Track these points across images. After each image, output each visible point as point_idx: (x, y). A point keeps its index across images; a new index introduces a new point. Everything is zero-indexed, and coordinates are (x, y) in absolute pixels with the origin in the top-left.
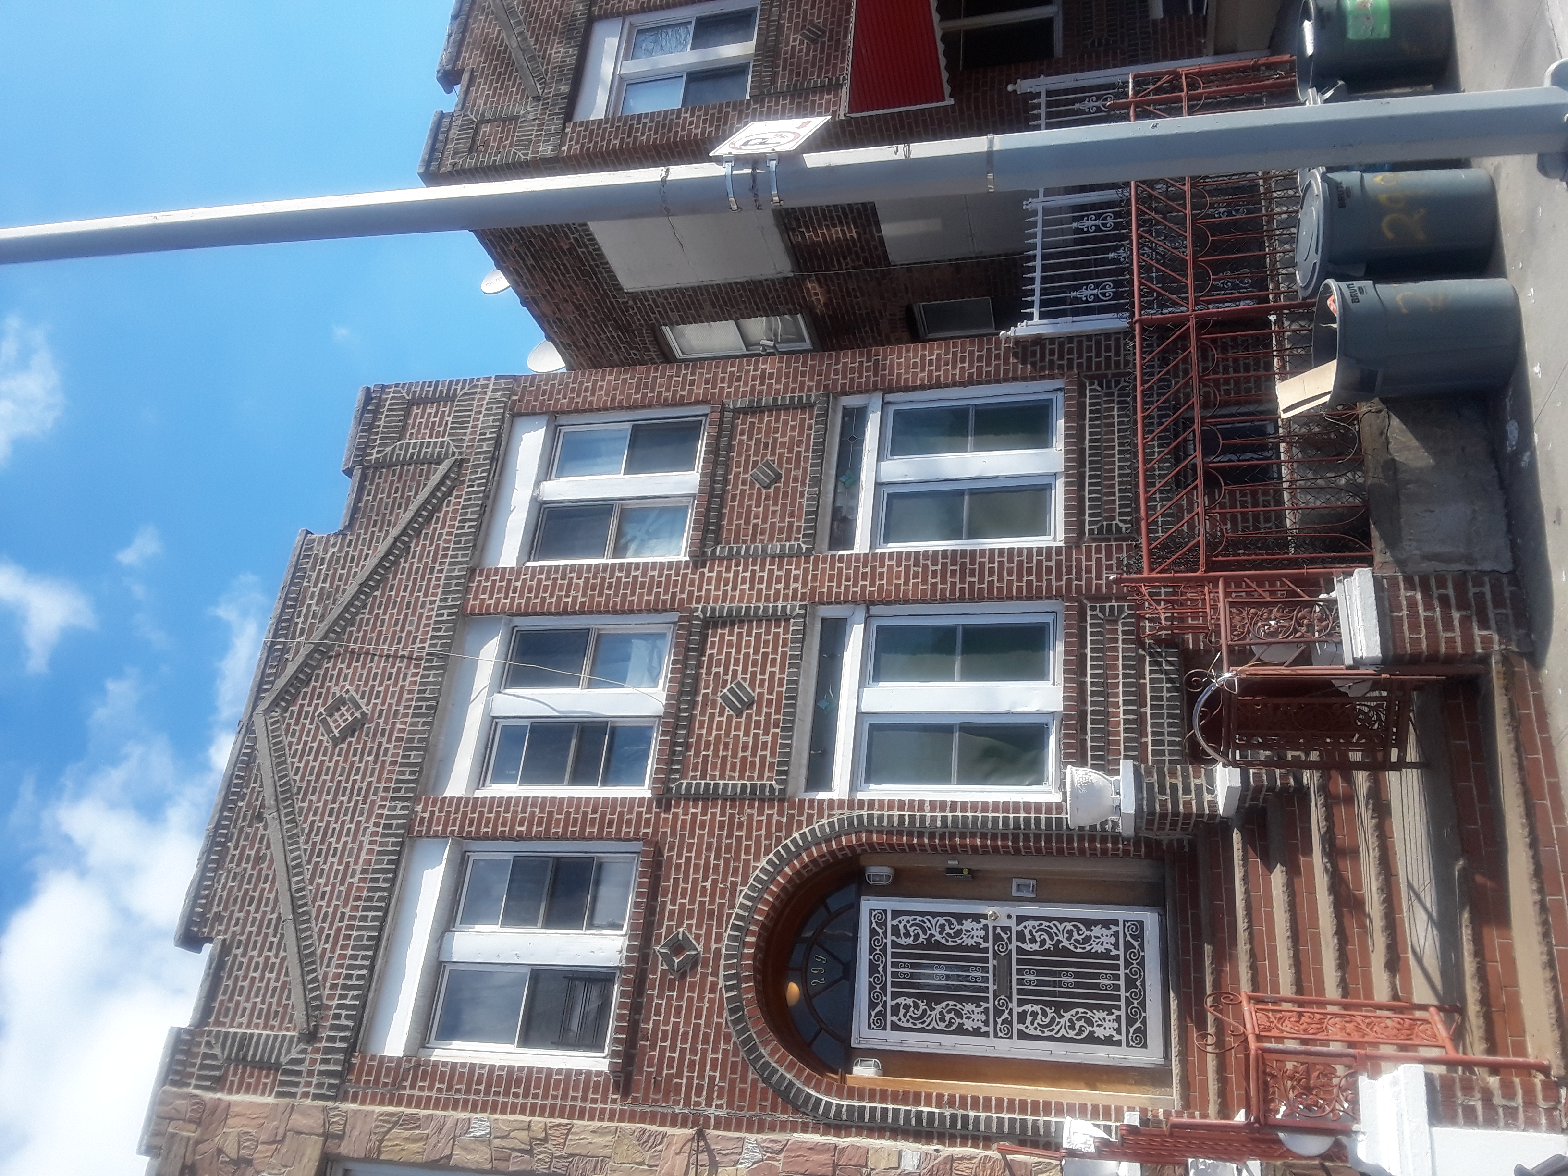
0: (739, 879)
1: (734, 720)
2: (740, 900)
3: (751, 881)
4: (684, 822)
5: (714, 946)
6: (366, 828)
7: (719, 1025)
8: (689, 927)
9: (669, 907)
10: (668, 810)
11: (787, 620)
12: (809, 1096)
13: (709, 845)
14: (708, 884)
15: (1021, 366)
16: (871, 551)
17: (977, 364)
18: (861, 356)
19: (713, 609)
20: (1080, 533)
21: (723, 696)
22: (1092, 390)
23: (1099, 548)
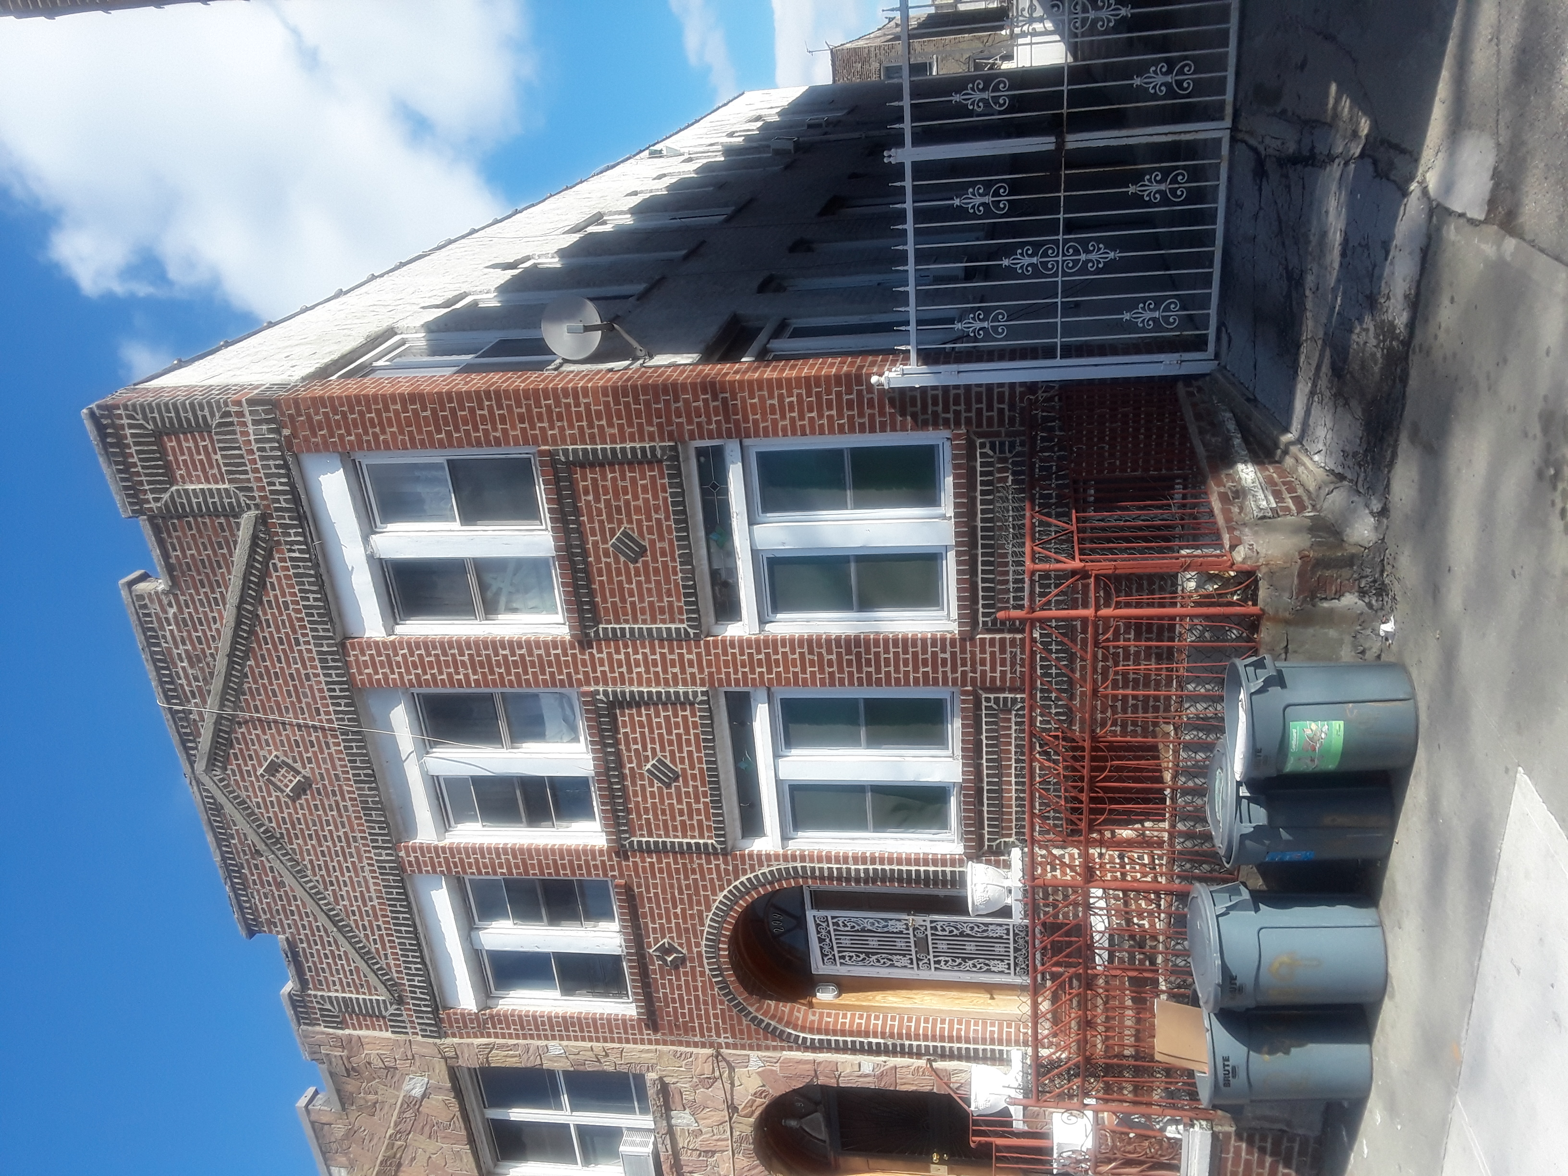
0: (703, 908)
1: (665, 791)
2: (708, 922)
3: (713, 910)
4: (644, 868)
5: (695, 950)
7: (713, 996)
8: (672, 938)
9: (651, 925)
13: (672, 886)
14: (679, 911)
15: (899, 418)
16: (761, 630)
17: (846, 413)
18: (705, 392)
19: (615, 693)
20: (974, 623)
21: (649, 771)
22: (983, 455)
23: (992, 641)
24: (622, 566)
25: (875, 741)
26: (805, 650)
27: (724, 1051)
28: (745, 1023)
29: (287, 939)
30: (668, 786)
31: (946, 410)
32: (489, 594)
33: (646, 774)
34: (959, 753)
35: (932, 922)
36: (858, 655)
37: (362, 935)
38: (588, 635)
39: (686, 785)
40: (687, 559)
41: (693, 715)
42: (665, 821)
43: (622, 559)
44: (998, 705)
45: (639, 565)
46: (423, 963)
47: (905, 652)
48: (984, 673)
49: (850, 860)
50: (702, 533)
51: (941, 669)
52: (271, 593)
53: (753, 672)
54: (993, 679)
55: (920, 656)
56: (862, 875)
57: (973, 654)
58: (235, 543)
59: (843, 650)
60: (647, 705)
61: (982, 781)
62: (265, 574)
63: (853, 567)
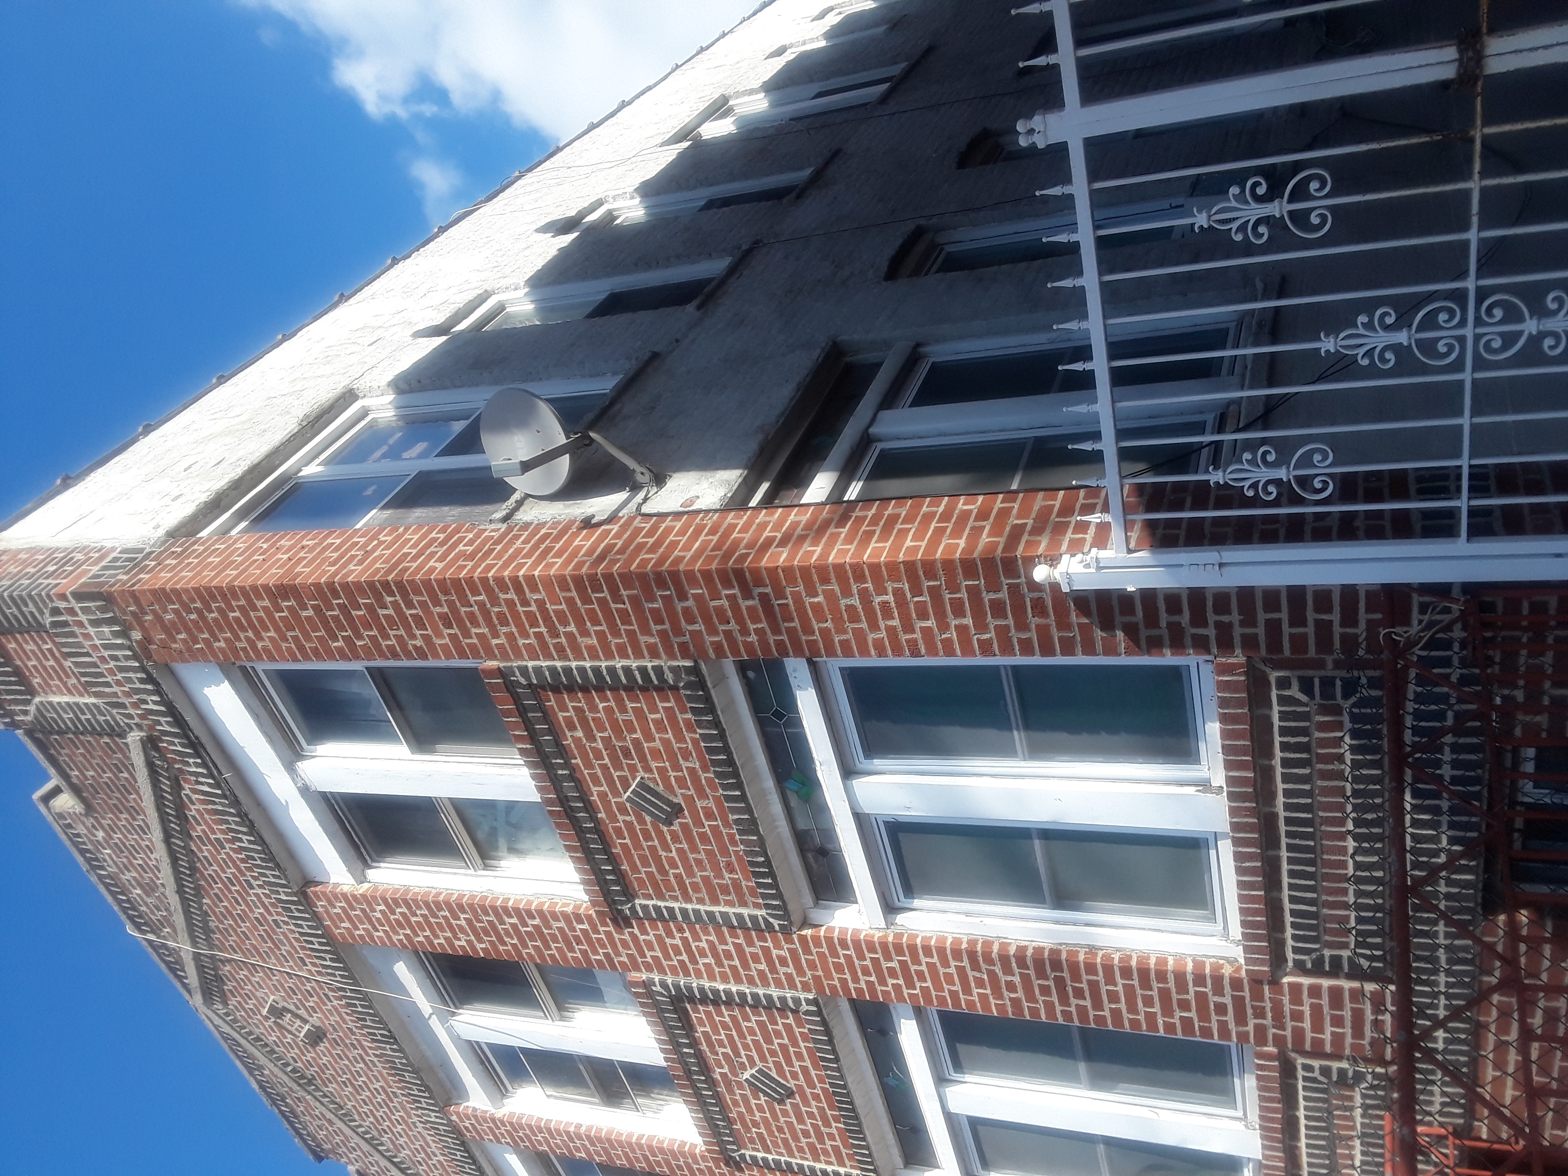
1: (777, 1107)
10: (741, 1170)
11: (795, 1013)
16: (889, 923)
19: (677, 987)
20: (1277, 959)
21: (747, 1080)
22: (1282, 700)
23: (1315, 991)
24: (650, 828)
26: (966, 962)
30: (781, 1102)
31: (1199, 621)
33: (746, 1084)
34: (1255, 1118)
36: (1059, 979)
38: (621, 910)
39: (806, 1104)
40: (750, 826)
41: (800, 1026)
42: (785, 1140)
43: (648, 819)
44: (1329, 1078)
47: (1146, 986)
48: (1298, 1030)
51: (1214, 1017)
52: (199, 828)
53: (882, 982)
54: (1318, 1040)
57: (1276, 1003)
58: (132, 765)
60: (727, 1004)
63: (1038, 844)
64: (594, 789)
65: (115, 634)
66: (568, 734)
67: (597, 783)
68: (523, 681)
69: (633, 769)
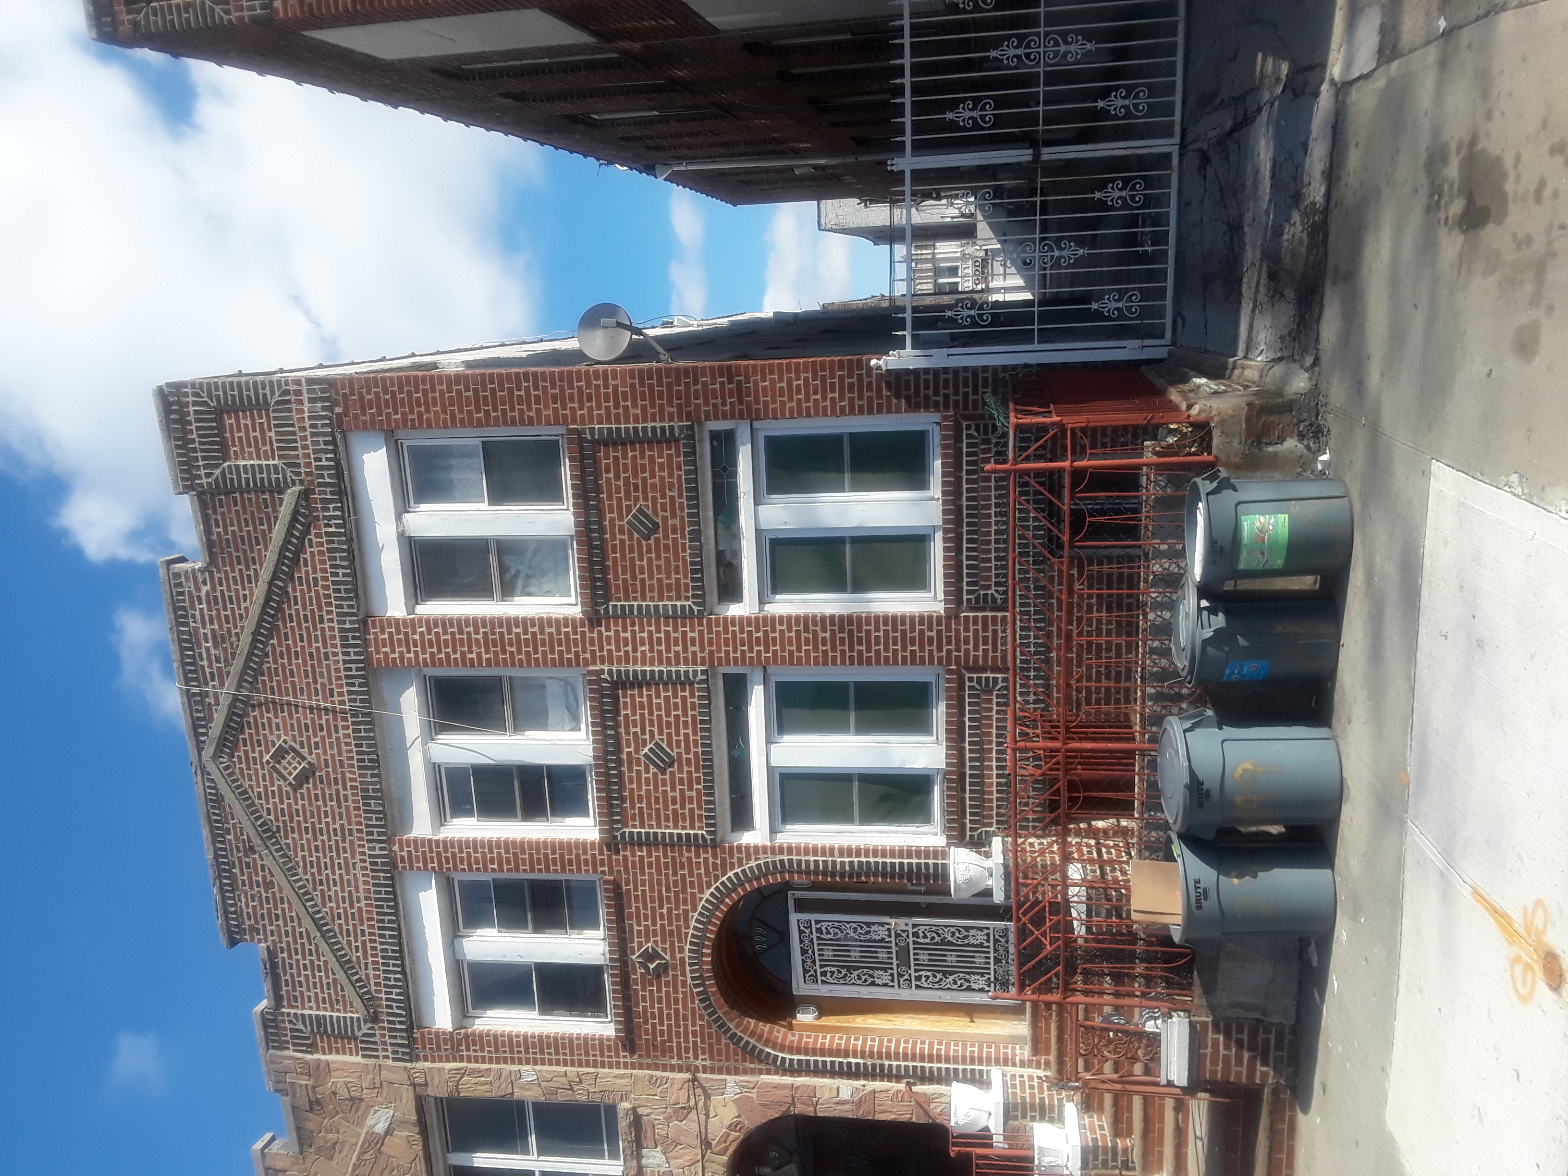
0: (689, 908)
1: (660, 777)
2: (693, 923)
3: (699, 908)
4: (634, 862)
5: (678, 956)
6: (354, 864)
7: (693, 1009)
8: (656, 942)
9: (636, 928)
10: (617, 852)
11: (691, 684)
12: (769, 1053)
13: (659, 883)
14: (665, 911)
15: (894, 401)
16: (761, 610)
17: (848, 395)
18: (722, 375)
19: (619, 672)
20: (959, 601)
21: (646, 755)
22: (969, 436)
23: (976, 618)
24: (635, 543)
25: (864, 728)
26: (801, 628)
27: (701, 1075)
28: (723, 1041)
29: (268, 947)
30: (663, 772)
31: (936, 393)
32: (508, 576)
33: (643, 759)
34: (943, 736)
35: (914, 926)
36: (851, 632)
37: (345, 942)
38: (597, 612)
39: (681, 771)
40: (696, 535)
41: (692, 695)
42: (658, 810)
43: (636, 535)
44: (981, 685)
45: (652, 542)
46: (404, 972)
47: (895, 630)
48: (967, 651)
49: (836, 852)
50: (711, 514)
51: (927, 648)
52: (303, 569)
53: (751, 650)
54: (976, 658)
55: (909, 635)
56: (847, 868)
57: (957, 632)
58: (276, 518)
59: (836, 628)
60: (649, 684)
61: (964, 765)
62: (300, 549)
63: (848, 547)
64: (608, 516)
65: (324, 408)
66: (604, 475)
67: (611, 512)
68: (589, 437)
69: (637, 499)
